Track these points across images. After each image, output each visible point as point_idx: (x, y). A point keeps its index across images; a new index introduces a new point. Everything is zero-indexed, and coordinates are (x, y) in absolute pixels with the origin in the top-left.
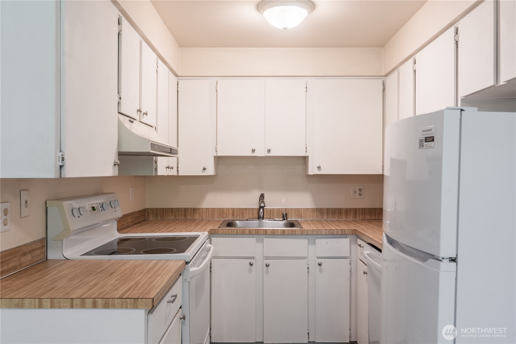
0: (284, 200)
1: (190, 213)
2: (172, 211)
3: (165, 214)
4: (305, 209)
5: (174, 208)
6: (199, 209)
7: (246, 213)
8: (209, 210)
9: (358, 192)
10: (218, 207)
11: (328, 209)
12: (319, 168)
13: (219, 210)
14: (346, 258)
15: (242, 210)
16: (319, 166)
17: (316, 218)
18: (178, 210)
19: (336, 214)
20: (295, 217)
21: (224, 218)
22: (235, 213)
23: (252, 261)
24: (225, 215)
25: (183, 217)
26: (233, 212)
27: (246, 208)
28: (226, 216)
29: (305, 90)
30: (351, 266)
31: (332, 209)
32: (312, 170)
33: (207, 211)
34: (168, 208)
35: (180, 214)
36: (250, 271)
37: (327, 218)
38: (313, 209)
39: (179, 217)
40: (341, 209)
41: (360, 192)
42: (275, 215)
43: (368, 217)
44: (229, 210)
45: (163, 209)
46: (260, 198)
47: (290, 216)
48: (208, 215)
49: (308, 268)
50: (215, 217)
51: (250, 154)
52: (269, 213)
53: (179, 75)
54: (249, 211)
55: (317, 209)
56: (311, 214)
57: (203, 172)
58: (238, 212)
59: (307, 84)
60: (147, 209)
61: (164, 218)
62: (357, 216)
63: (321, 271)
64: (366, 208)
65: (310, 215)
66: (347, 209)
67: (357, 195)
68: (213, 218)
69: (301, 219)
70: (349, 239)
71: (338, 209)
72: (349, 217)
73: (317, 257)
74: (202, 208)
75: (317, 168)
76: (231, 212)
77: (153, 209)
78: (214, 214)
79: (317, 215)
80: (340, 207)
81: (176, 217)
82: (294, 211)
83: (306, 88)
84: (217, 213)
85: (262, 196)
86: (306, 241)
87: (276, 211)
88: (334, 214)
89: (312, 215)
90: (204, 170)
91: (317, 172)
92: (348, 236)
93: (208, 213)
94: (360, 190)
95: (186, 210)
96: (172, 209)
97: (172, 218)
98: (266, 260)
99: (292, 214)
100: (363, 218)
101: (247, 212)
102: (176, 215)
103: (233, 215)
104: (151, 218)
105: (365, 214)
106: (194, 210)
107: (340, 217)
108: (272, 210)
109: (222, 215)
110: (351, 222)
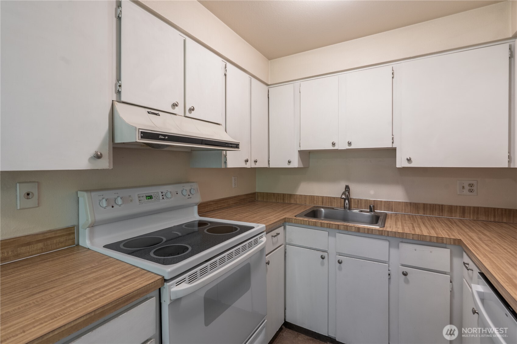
0: (372, 192)
1: (287, 198)
2: (274, 195)
3: (269, 198)
4: (396, 202)
5: (276, 193)
6: (294, 195)
7: (334, 202)
8: (302, 197)
9: (467, 188)
10: (309, 195)
11: (424, 205)
12: (409, 160)
13: (310, 197)
14: (445, 273)
15: (330, 199)
16: (410, 158)
17: (409, 212)
18: (278, 194)
19: (435, 210)
20: (384, 209)
21: (315, 204)
22: (325, 201)
23: (325, 254)
24: (315, 202)
25: (282, 201)
26: (323, 200)
27: (334, 197)
28: (317, 203)
29: (392, 76)
30: (452, 285)
31: (430, 205)
32: (401, 163)
33: (301, 197)
34: (271, 193)
35: (280, 198)
36: (322, 264)
37: (424, 214)
38: (406, 203)
39: (279, 200)
40: (442, 205)
41: (470, 188)
42: (363, 205)
43: (483, 218)
44: (319, 198)
45: (268, 193)
46: (345, 189)
47: (379, 208)
48: (301, 200)
49: (389, 275)
50: (307, 204)
51: (331, 147)
52: (357, 203)
53: (269, 84)
54: (337, 200)
55: (410, 203)
56: (404, 208)
57: (289, 165)
58: (327, 200)
59: (393, 69)
60: (257, 192)
61: (269, 200)
62: (466, 215)
63: (407, 281)
64: (481, 207)
65: (402, 209)
66: (451, 206)
67: (466, 191)
68: (305, 204)
69: (391, 212)
70: (449, 250)
71: (439, 205)
72: (453, 216)
73: (402, 264)
74: (297, 195)
75: (407, 161)
76: (320, 200)
77: (260, 193)
78: (306, 200)
79: (411, 210)
80: (441, 203)
81: (277, 201)
82: (383, 204)
83: (393, 74)
84: (308, 200)
85: (347, 187)
86: (386, 244)
87: (364, 202)
88: (433, 211)
89: (405, 210)
90: (289, 163)
91: (407, 165)
92: (448, 246)
93: (301, 199)
94: (471, 185)
95: (284, 195)
96: (274, 194)
97: (274, 201)
98: (339, 255)
99: (381, 206)
100: (475, 219)
101: (336, 201)
102: (277, 199)
103: (323, 202)
104: (260, 199)
105: (478, 213)
106: (291, 196)
107: (441, 214)
108: (359, 201)
109: (313, 202)
110: (455, 223)
